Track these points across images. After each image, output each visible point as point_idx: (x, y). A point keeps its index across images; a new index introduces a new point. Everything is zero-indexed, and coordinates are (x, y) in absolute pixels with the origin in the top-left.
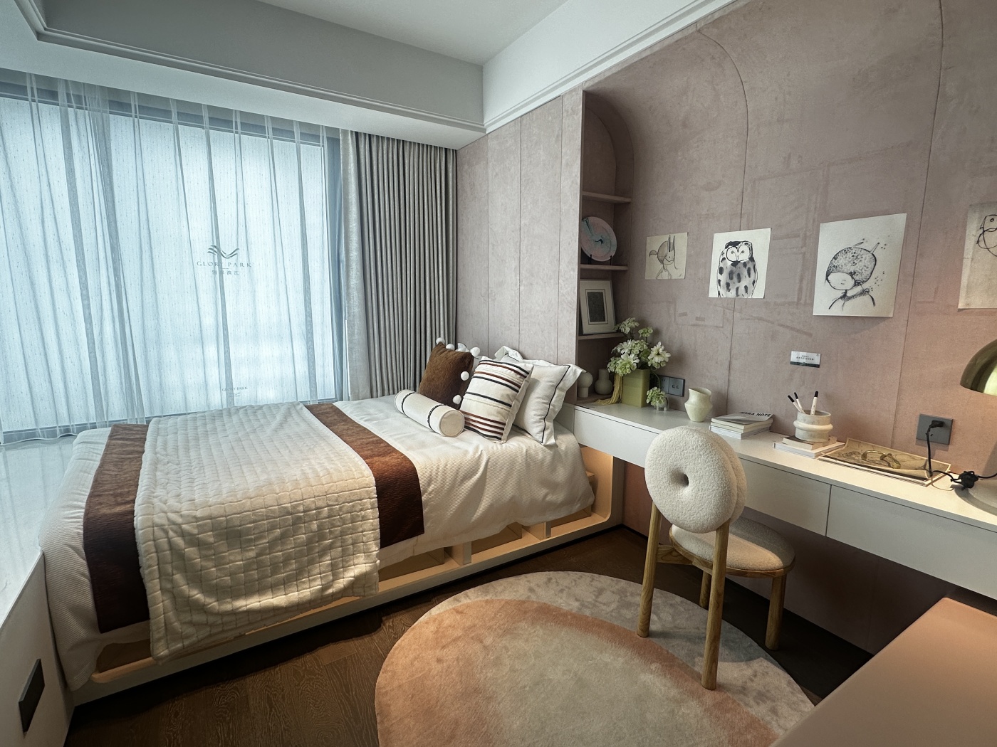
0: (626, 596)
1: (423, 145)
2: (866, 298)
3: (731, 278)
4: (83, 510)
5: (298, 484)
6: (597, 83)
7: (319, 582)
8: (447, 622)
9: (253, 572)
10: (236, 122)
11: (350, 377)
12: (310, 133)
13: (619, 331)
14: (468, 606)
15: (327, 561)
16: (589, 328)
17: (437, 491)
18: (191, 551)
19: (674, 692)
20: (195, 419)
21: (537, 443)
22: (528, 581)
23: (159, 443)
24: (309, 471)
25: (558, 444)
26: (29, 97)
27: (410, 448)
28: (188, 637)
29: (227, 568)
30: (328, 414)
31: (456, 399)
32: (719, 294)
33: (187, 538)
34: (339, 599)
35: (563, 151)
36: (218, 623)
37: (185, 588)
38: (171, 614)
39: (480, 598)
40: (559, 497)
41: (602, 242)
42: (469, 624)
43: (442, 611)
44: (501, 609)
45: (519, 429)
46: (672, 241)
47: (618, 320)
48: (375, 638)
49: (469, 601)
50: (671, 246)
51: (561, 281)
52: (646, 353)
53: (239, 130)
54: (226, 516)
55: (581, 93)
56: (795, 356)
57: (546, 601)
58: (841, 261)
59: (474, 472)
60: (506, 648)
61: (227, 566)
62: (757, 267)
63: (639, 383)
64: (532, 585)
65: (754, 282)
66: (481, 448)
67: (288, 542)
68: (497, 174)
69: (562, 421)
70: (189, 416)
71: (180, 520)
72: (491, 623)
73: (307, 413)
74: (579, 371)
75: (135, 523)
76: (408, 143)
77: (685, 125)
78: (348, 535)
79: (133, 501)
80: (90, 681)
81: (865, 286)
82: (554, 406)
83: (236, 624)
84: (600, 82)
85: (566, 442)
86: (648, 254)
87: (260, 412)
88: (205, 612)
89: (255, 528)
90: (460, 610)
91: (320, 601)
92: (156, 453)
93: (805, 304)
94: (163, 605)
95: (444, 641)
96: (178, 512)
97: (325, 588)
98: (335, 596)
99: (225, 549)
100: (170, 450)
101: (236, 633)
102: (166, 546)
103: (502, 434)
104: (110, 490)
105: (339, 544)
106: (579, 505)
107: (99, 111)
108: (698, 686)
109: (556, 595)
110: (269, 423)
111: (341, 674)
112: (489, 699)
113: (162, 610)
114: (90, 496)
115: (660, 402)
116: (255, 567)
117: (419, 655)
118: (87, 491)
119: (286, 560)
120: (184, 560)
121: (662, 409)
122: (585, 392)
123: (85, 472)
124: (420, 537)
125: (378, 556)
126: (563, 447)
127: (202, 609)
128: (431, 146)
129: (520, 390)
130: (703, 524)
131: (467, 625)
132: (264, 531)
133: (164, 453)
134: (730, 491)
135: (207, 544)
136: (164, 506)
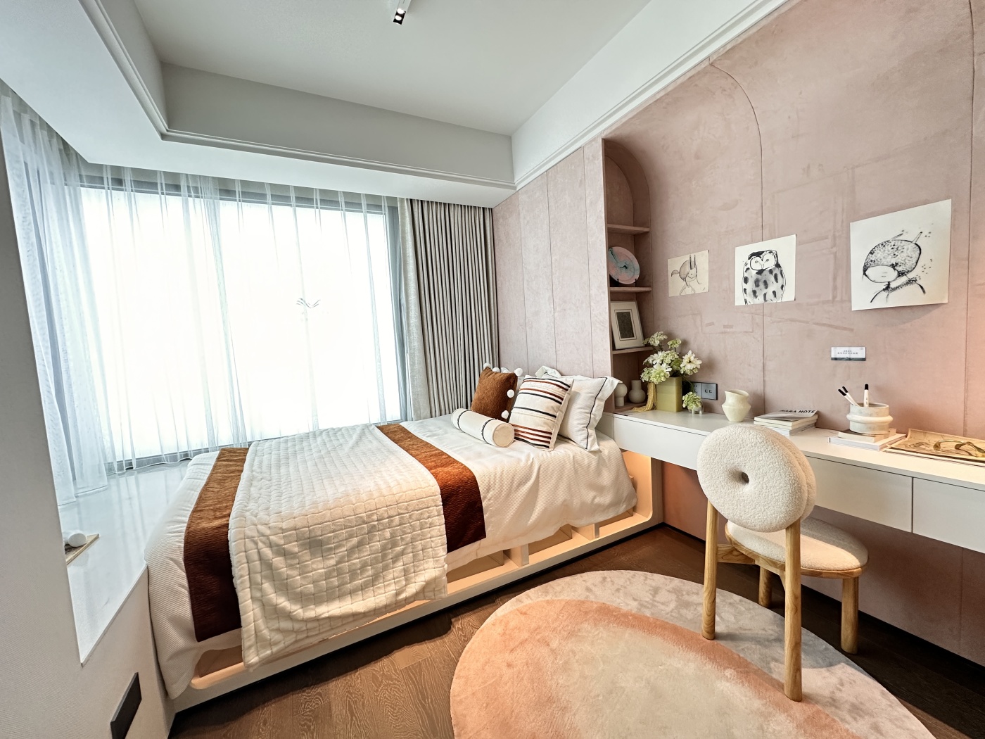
0: (682, 595)
1: (465, 206)
2: (914, 287)
3: (757, 285)
4: (186, 525)
5: (372, 495)
6: (614, 130)
7: (393, 587)
8: (512, 624)
9: (333, 579)
10: (316, 199)
11: (413, 400)
12: (374, 204)
13: (648, 345)
14: (530, 607)
15: (400, 565)
16: (620, 343)
17: (496, 497)
18: (278, 561)
19: (757, 704)
20: (286, 442)
21: (582, 450)
22: (584, 581)
23: (256, 463)
24: (381, 483)
25: (601, 449)
26: (159, 191)
27: (468, 459)
28: (276, 644)
29: (310, 576)
30: (395, 433)
31: (505, 414)
32: (746, 302)
33: (275, 548)
34: (412, 602)
35: (587, 192)
36: (302, 629)
37: (273, 596)
38: (260, 622)
39: (541, 599)
40: (606, 499)
41: (626, 268)
42: (533, 625)
43: (506, 612)
44: (562, 610)
45: (563, 438)
46: (693, 260)
47: (646, 334)
48: (447, 641)
49: (530, 602)
50: (692, 265)
51: (592, 304)
52: (677, 362)
53: (319, 206)
54: (308, 527)
55: (600, 142)
56: (837, 352)
57: (604, 601)
58: (879, 254)
59: (527, 479)
60: (573, 652)
61: (311, 574)
62: (784, 272)
63: (673, 389)
64: (589, 584)
65: (782, 286)
66: (532, 456)
67: (364, 550)
68: (528, 222)
69: (603, 429)
70: (281, 439)
71: (268, 532)
72: (556, 624)
73: (378, 432)
74: (616, 381)
75: (229, 535)
76: (453, 206)
77: (697, 157)
78: (418, 541)
79: (229, 515)
80: (189, 687)
81: (911, 275)
82: (594, 415)
83: (319, 630)
84: (617, 129)
85: (608, 447)
86: (670, 274)
87: (339, 433)
88: (291, 619)
89: (335, 537)
90: (524, 611)
91: (394, 606)
92: (252, 471)
93: (842, 301)
94: (254, 614)
95: (512, 645)
96: (266, 524)
97: (397, 594)
98: (407, 601)
99: (308, 558)
100: (264, 468)
101: (319, 638)
102: (256, 557)
103: (549, 443)
104: (211, 505)
105: (410, 550)
106: (624, 506)
107: (211, 198)
108: (783, 697)
109: (613, 594)
110: (347, 442)
111: (416, 679)
112: (564, 709)
113: (252, 618)
114: (194, 511)
115: (697, 406)
116: (335, 574)
117: (489, 660)
118: (192, 506)
119: (363, 567)
120: (272, 569)
121: (697, 413)
122: (621, 402)
123: (192, 490)
124: (483, 542)
125: (446, 560)
126: (606, 452)
127: (289, 616)
128: (471, 207)
129: (563, 402)
130: (771, 523)
131: (532, 627)
132: (343, 540)
133: (259, 470)
134: (800, 488)
135: (292, 554)
136: (255, 519)
